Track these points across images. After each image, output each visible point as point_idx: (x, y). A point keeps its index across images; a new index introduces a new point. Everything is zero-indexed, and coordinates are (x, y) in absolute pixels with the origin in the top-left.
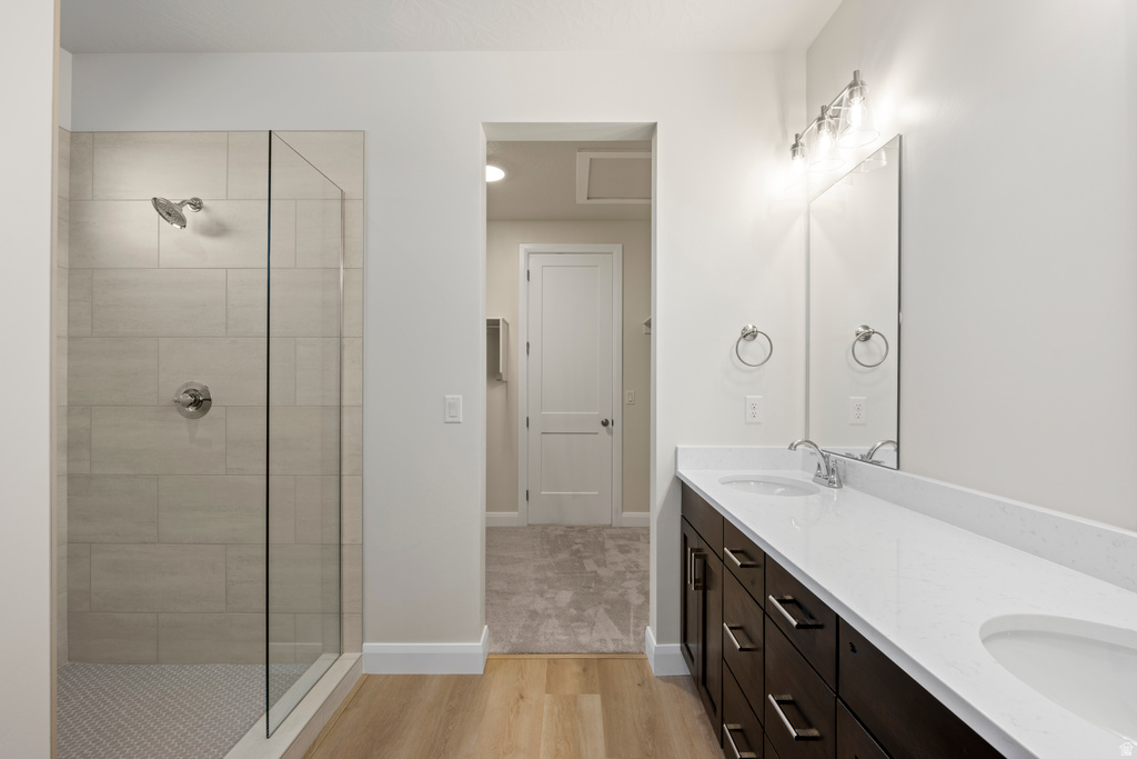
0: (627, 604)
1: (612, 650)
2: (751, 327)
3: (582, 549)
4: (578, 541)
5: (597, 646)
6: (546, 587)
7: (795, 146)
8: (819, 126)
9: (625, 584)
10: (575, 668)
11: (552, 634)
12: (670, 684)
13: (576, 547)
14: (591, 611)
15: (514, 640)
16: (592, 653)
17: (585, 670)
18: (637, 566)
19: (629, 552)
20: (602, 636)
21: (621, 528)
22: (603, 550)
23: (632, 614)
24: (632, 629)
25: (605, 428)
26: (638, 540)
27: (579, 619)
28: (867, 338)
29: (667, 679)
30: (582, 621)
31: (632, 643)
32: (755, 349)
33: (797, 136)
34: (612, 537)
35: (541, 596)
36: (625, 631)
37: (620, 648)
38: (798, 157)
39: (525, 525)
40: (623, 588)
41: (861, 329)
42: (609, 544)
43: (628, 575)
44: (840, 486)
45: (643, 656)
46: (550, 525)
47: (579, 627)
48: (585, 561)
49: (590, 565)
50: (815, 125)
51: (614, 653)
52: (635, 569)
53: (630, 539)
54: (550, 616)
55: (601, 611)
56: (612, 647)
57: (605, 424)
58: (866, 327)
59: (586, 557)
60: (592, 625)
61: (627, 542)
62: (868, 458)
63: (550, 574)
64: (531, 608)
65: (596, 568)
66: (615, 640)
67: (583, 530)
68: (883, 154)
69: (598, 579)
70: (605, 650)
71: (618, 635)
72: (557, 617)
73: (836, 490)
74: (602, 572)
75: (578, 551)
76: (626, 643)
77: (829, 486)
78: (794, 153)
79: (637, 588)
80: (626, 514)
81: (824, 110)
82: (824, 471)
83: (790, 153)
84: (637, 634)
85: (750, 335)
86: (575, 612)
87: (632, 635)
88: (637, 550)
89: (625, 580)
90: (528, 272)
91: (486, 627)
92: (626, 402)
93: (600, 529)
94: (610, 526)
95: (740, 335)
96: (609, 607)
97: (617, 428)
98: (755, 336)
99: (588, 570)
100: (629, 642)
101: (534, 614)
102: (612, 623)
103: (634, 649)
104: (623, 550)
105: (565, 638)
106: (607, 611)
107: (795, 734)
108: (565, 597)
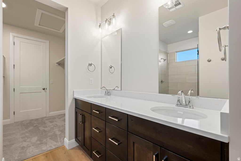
0: (56, 135)
1: (54, 148)
2: (90, 63)
3: (37, 125)
4: (36, 123)
5: (49, 149)
6: (26, 139)
7: (100, 26)
8: (106, 22)
9: (54, 130)
10: (43, 157)
11: (32, 151)
12: (73, 150)
13: (36, 124)
14: (45, 140)
15: (16, 158)
16: (48, 151)
17: (46, 157)
18: (57, 125)
19: (53, 122)
20: (51, 145)
21: (49, 117)
22: (45, 123)
23: (58, 137)
24: (59, 141)
25: (44, 90)
26: (55, 119)
27: (41, 144)
28: (111, 68)
29: (72, 149)
30: (43, 144)
31: (60, 144)
32: (91, 68)
33: (100, 24)
34: (47, 120)
35: (25, 141)
36: (57, 142)
37: (57, 147)
38: (100, 28)
39: (13, 122)
40: (53, 131)
41: (110, 66)
42: (46, 121)
43: (55, 128)
44: (110, 96)
45: (64, 146)
46: (24, 121)
47: (42, 146)
48: (40, 128)
49: (41, 128)
50: (105, 22)
51: (55, 149)
52: (56, 126)
53: (53, 119)
54: (30, 146)
55: (48, 139)
56: (54, 147)
57: (44, 89)
58: (111, 66)
59: (39, 127)
60: (46, 144)
61: (52, 120)
62: (114, 89)
63: (27, 134)
64: (22, 146)
65: (44, 129)
66: (54, 145)
67: (37, 120)
68: (116, 32)
69: (45, 131)
70: (52, 149)
71: (55, 143)
72: (33, 145)
73: (109, 96)
74: (46, 129)
75: (36, 126)
76: (58, 145)
77: (108, 96)
78: (100, 27)
79: (58, 130)
80: (51, 113)
81: (107, 19)
82: (107, 93)
83: (99, 27)
84: (61, 141)
85: (90, 65)
86: (39, 142)
87: (59, 142)
88: (56, 121)
89: (54, 129)
90: (14, 42)
91: (3, 158)
92: (51, 83)
93: (42, 118)
94: (46, 117)
95: (88, 65)
96: (51, 137)
97: (48, 90)
98: (91, 65)
99: (41, 130)
100: (59, 144)
101: (23, 148)
102: (53, 141)
103: (61, 145)
104: (51, 122)
105: (37, 150)
106: (50, 139)
107: (117, 144)
108: (34, 139)
